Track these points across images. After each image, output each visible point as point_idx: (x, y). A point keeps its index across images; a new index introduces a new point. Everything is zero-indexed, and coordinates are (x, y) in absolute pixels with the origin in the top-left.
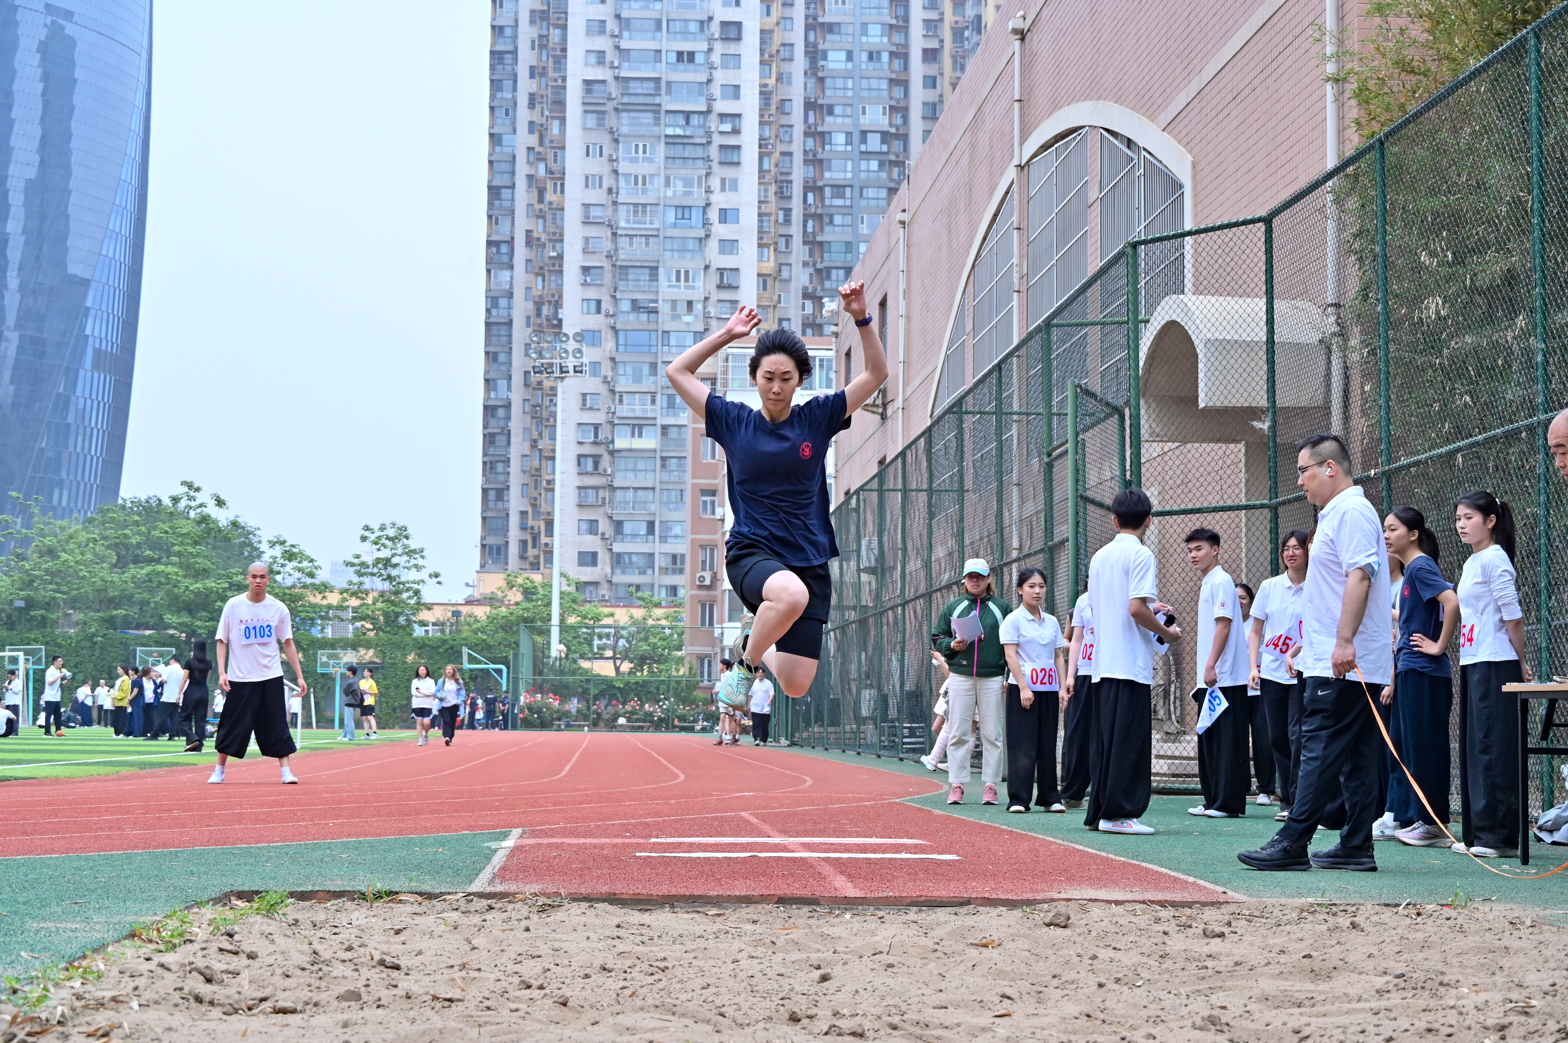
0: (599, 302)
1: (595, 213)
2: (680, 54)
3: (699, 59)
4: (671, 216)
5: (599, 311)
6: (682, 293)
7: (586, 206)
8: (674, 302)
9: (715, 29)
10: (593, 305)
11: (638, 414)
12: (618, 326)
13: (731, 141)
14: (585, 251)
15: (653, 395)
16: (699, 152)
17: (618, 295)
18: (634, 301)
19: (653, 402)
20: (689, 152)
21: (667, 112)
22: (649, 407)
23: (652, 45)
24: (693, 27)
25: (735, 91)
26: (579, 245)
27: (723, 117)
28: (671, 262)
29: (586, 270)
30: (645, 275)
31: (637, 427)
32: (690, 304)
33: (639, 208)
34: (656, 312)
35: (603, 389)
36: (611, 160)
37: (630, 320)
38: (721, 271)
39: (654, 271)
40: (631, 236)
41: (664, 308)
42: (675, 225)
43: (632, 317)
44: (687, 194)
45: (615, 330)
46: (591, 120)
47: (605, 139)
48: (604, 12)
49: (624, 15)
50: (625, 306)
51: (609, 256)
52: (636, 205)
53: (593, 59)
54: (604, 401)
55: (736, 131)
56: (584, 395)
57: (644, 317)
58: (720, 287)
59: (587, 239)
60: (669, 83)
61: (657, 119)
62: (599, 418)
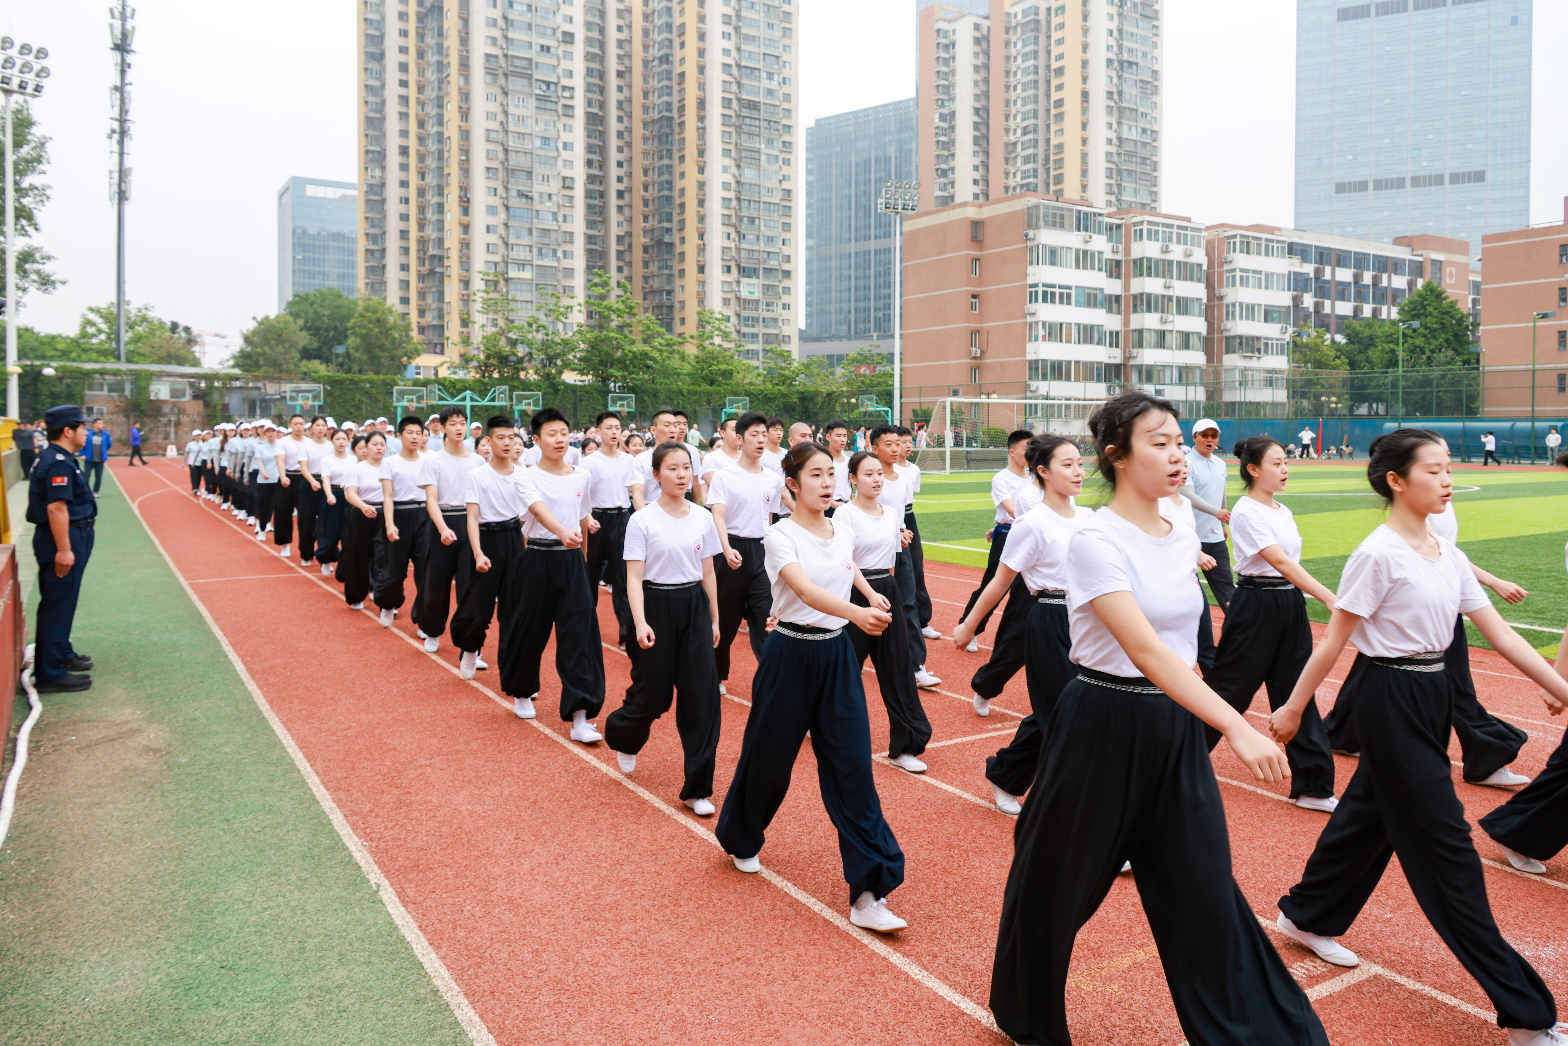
0: (495, 190)
1: (493, 135)
2: (542, 47)
3: (553, 51)
4: (538, 143)
5: (495, 195)
6: (545, 189)
7: (488, 131)
8: (541, 194)
9: (559, 34)
10: (492, 191)
11: (522, 257)
12: (510, 205)
13: (569, 103)
14: (488, 158)
15: (531, 247)
16: (553, 107)
17: (510, 186)
18: (518, 191)
19: (531, 251)
20: (549, 106)
21: (537, 80)
22: (528, 254)
23: (527, 38)
24: (549, 32)
25: (570, 74)
26: (483, 154)
27: (564, 88)
28: (539, 170)
29: (488, 169)
30: (523, 176)
31: (522, 265)
32: (550, 195)
33: (521, 135)
34: (532, 198)
35: (499, 242)
36: (502, 105)
37: (515, 202)
38: (564, 179)
39: (529, 174)
40: (516, 152)
41: (536, 197)
42: (541, 148)
43: (517, 200)
44: (545, 130)
45: (507, 208)
46: (489, 79)
47: (498, 92)
48: (496, 14)
49: (510, 17)
50: (513, 193)
51: (503, 163)
52: (519, 133)
53: (489, 41)
54: (502, 249)
55: (572, 97)
56: (488, 245)
57: (524, 200)
58: (564, 187)
59: (488, 151)
60: (537, 63)
61: (530, 83)
62: (498, 258)
